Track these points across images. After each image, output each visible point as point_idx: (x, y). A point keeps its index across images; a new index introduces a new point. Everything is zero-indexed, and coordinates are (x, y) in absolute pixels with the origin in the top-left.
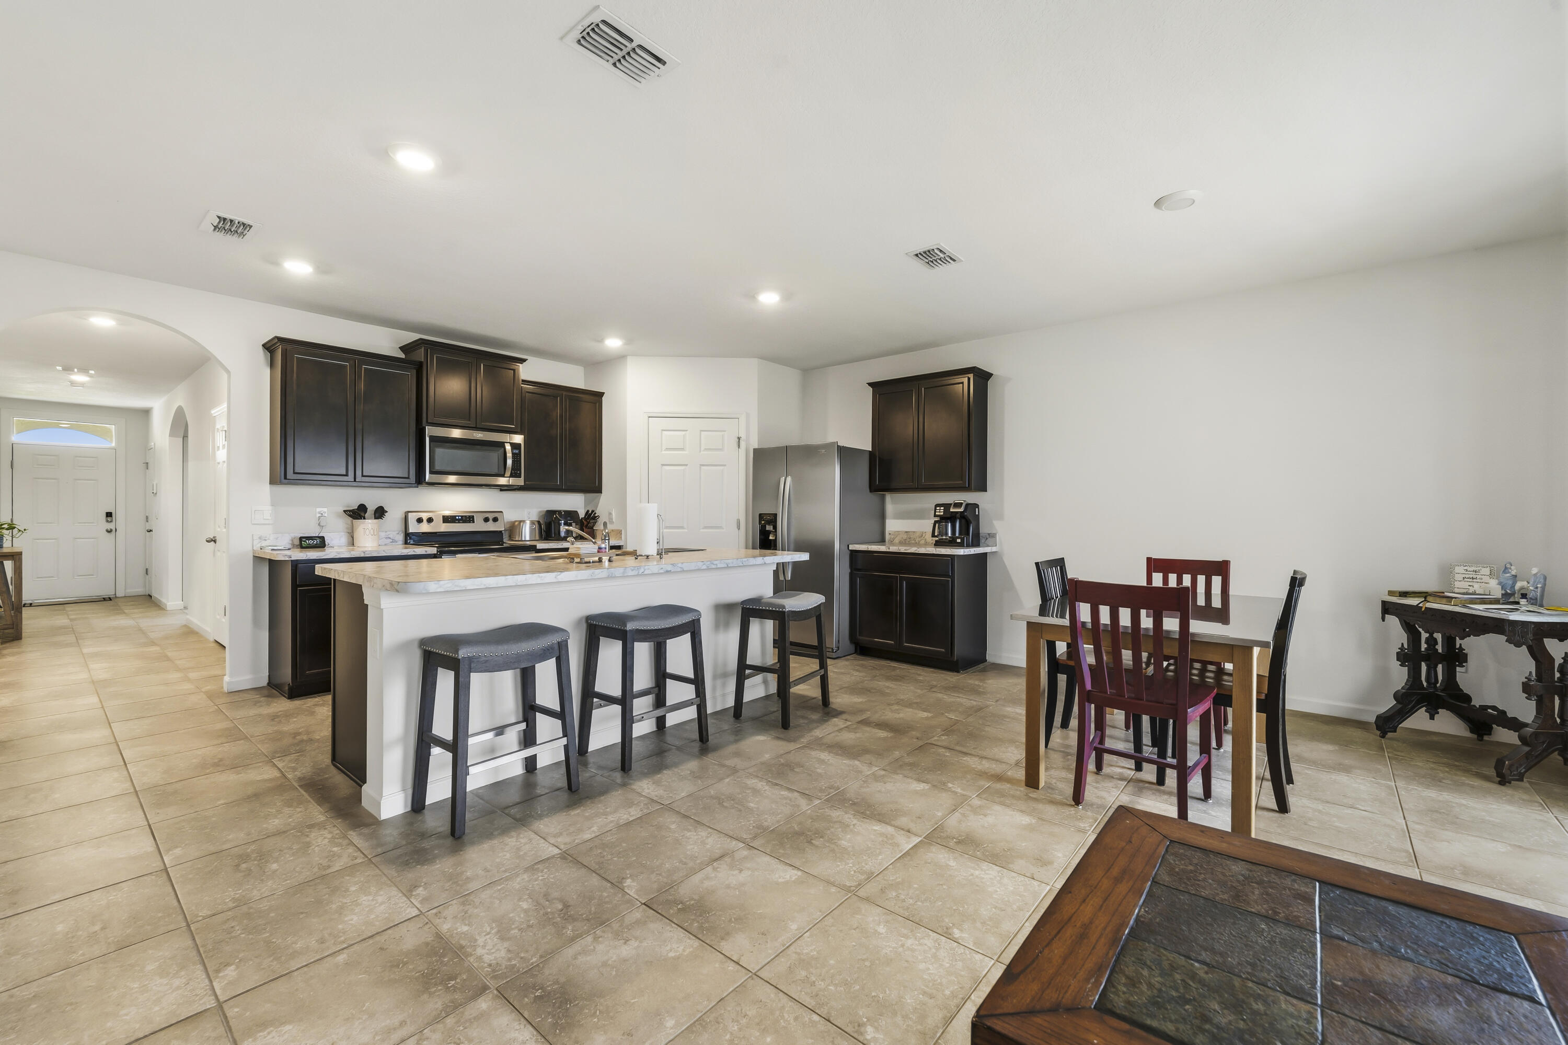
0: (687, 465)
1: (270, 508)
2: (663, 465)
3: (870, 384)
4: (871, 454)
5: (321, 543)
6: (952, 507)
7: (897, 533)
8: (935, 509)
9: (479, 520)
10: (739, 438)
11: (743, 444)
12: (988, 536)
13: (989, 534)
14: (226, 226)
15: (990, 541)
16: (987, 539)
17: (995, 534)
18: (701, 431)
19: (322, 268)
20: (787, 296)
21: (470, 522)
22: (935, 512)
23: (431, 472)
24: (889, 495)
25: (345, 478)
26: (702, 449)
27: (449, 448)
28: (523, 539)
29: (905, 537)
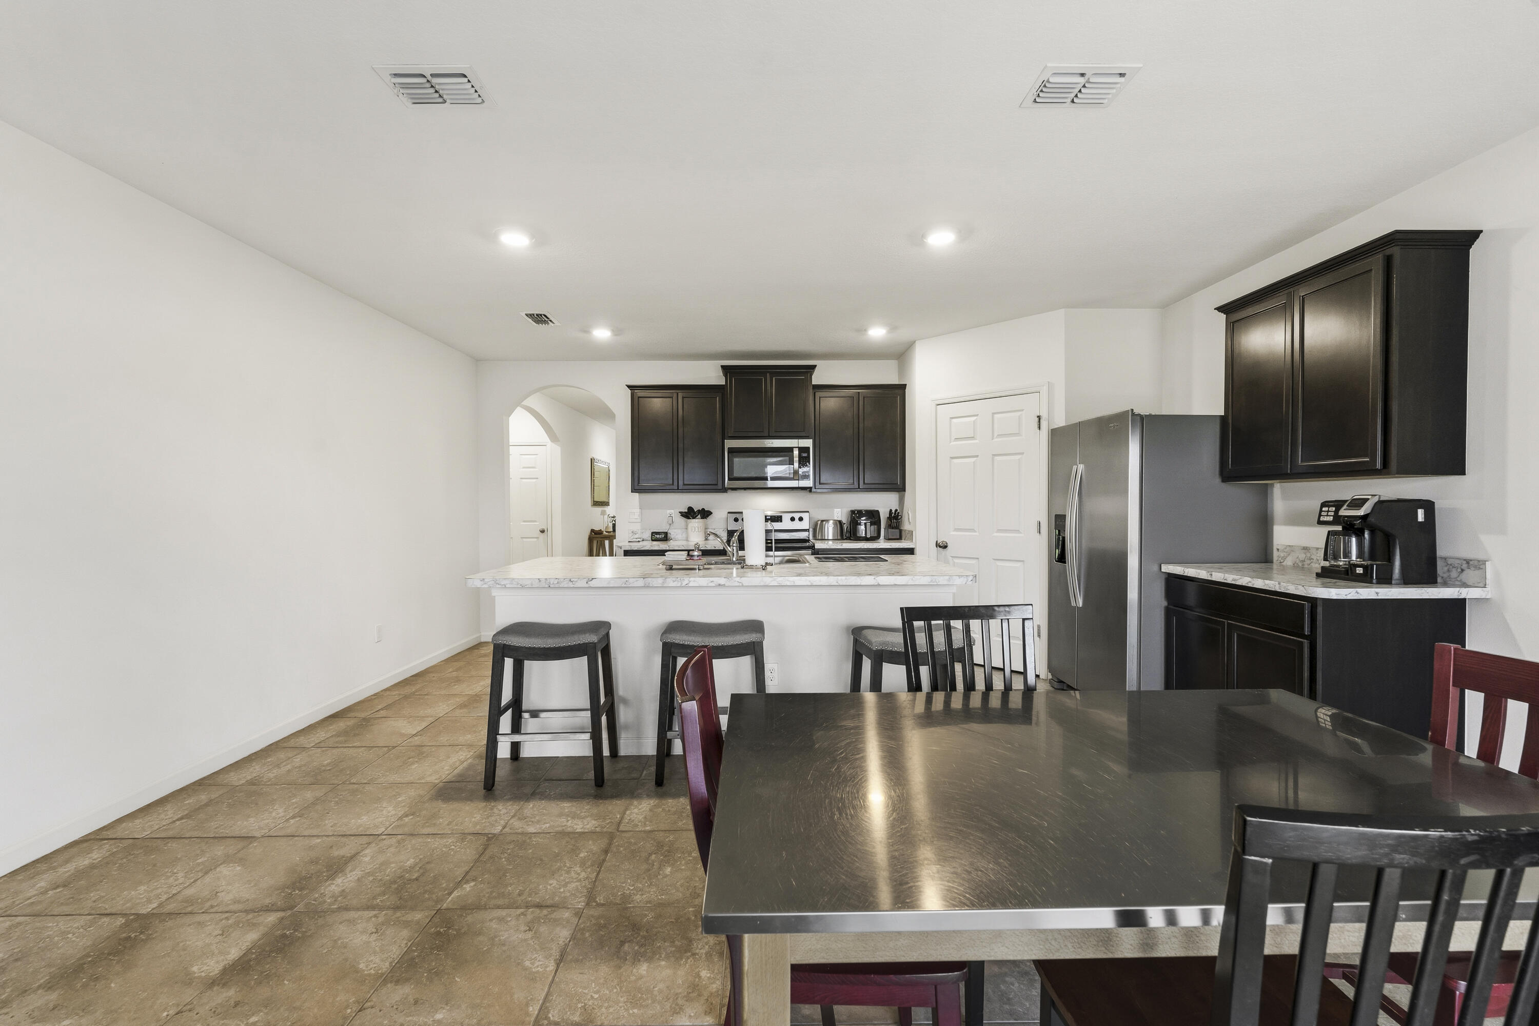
0: (977, 456)
1: (638, 510)
2: (952, 458)
3: (1220, 309)
4: (1223, 419)
5: (665, 537)
6: (1345, 507)
7: (1291, 549)
8: (1321, 511)
9: (786, 518)
10: (1039, 417)
11: (1044, 424)
12: (1465, 566)
13: (1468, 562)
14: (540, 319)
15: (1470, 575)
16: (1462, 570)
17: (1484, 562)
18: (994, 414)
19: (617, 332)
20: (965, 232)
21: (778, 522)
22: (1320, 515)
23: (729, 479)
24: (1278, 484)
25: (671, 487)
26: (996, 435)
27: (744, 457)
28: (824, 538)
29: (1302, 556)
